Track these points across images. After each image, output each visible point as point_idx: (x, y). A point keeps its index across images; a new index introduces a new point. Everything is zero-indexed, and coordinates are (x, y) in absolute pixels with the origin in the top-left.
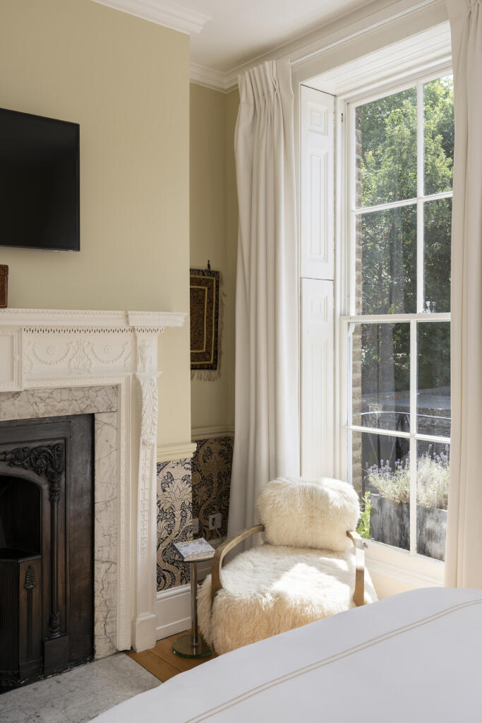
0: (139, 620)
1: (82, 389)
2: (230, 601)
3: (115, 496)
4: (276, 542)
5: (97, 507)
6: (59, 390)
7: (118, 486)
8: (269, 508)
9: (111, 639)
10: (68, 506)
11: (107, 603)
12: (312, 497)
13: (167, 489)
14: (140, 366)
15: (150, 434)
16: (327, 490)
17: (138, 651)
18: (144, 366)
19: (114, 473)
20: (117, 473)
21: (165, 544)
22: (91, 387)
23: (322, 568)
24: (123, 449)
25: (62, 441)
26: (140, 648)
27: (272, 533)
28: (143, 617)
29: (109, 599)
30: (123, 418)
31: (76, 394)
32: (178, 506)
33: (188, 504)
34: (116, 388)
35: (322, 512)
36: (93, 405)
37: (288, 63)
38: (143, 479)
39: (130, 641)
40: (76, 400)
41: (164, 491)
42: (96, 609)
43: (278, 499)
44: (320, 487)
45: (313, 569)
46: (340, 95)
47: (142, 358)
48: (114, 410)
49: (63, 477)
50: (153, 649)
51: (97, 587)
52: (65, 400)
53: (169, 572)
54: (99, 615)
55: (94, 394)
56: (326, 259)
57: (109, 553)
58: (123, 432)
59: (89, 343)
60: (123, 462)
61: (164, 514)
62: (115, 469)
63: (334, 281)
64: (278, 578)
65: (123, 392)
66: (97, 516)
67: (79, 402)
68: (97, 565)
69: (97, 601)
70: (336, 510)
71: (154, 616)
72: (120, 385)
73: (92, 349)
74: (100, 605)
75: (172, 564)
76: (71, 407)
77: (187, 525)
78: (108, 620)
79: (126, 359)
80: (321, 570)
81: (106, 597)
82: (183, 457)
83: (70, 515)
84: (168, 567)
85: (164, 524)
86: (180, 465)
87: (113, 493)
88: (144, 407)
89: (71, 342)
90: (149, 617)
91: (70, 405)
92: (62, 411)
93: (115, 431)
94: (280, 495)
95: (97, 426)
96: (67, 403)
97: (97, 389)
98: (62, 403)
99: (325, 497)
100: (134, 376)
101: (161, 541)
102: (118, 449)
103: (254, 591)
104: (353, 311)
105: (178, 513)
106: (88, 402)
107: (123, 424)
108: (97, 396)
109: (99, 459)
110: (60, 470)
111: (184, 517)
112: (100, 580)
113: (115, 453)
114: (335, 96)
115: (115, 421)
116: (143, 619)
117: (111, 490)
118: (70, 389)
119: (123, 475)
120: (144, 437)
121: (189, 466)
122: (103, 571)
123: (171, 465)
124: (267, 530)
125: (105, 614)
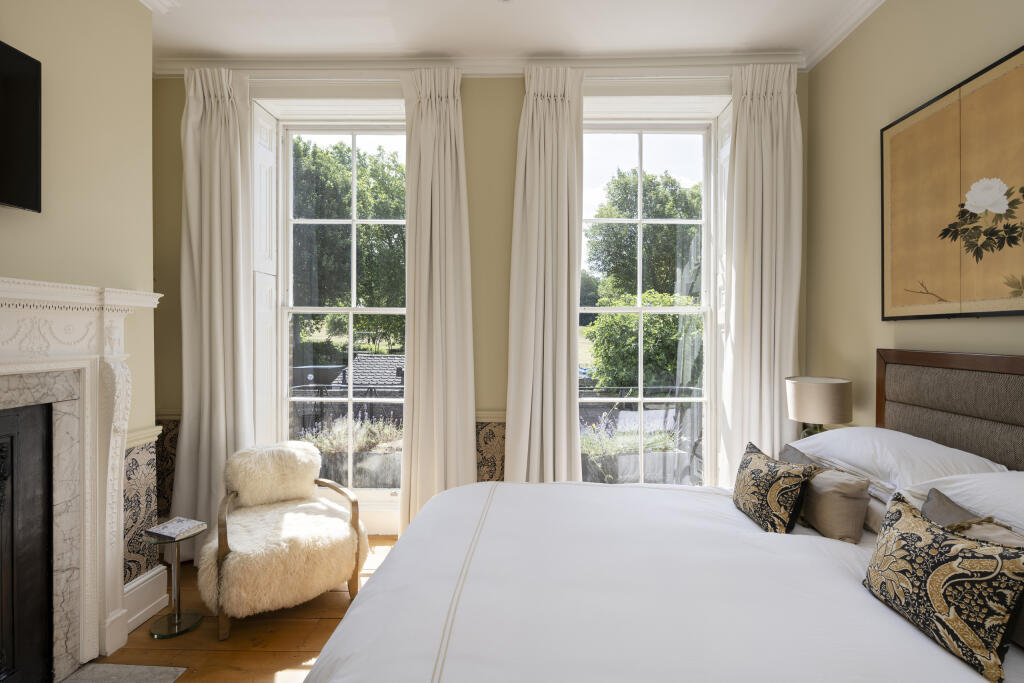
0: (108, 621)
1: (37, 375)
2: (245, 559)
3: (77, 492)
4: (250, 504)
5: (56, 510)
6: (6, 378)
7: (82, 481)
8: (240, 476)
9: (73, 654)
10: (15, 516)
11: (69, 616)
12: (280, 458)
13: (132, 476)
14: (107, 349)
15: (122, 420)
16: (293, 451)
17: (108, 655)
18: (112, 348)
19: (76, 468)
20: (79, 468)
21: (130, 535)
22: (48, 373)
23: (308, 511)
24: (88, 440)
25: (8, 440)
26: (110, 650)
27: (246, 497)
28: (113, 616)
29: (71, 611)
30: (88, 405)
31: (30, 381)
32: (143, 492)
33: (152, 488)
34: (79, 373)
35: (292, 468)
36: (50, 393)
37: (247, 78)
38: (113, 469)
39: (97, 647)
40: (29, 388)
41: (129, 479)
42: (55, 627)
43: (249, 466)
44: (286, 449)
45: (302, 515)
46: (283, 120)
47: (110, 339)
48: (76, 397)
49: (8, 482)
50: (126, 645)
51: (57, 601)
52: (14, 390)
53: (135, 562)
54: (58, 632)
55: (52, 381)
56: (270, 257)
57: (70, 558)
58: (88, 421)
59: (46, 321)
60: (88, 454)
61: (130, 503)
62: (77, 464)
63: (277, 276)
64: (280, 529)
65: (88, 377)
66: (56, 520)
67: (33, 391)
68: (56, 576)
69: (56, 618)
70: (304, 464)
71: (125, 611)
72: (84, 369)
73: (50, 328)
74: (60, 621)
75: (138, 553)
76: (22, 397)
77: (151, 510)
78: (69, 635)
79: (91, 340)
80: (307, 513)
81: (67, 609)
82: (147, 441)
83: (19, 526)
84: (133, 556)
85: (129, 513)
86: (144, 450)
87: (75, 491)
88: (117, 392)
89: (23, 320)
90: (119, 615)
91: (21, 395)
92: (10, 402)
93: (77, 421)
94: (250, 461)
95: (55, 418)
96: (16, 393)
97: (56, 374)
98: (10, 394)
99: (292, 457)
100: (102, 359)
101: (127, 531)
102: (82, 441)
103: (264, 545)
104: (291, 303)
105: (143, 499)
106: (45, 390)
107: (88, 413)
108: (55, 383)
109: (59, 455)
110: (6, 475)
111: (149, 502)
112: (59, 592)
113: (77, 446)
114: (278, 120)
115: (77, 410)
116: (113, 618)
117: (73, 487)
118: (21, 376)
119: (87, 468)
120: (116, 424)
121: (154, 450)
122: (63, 581)
123: (136, 451)
124: (240, 495)
125: (66, 629)
